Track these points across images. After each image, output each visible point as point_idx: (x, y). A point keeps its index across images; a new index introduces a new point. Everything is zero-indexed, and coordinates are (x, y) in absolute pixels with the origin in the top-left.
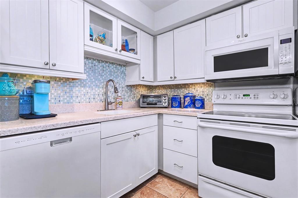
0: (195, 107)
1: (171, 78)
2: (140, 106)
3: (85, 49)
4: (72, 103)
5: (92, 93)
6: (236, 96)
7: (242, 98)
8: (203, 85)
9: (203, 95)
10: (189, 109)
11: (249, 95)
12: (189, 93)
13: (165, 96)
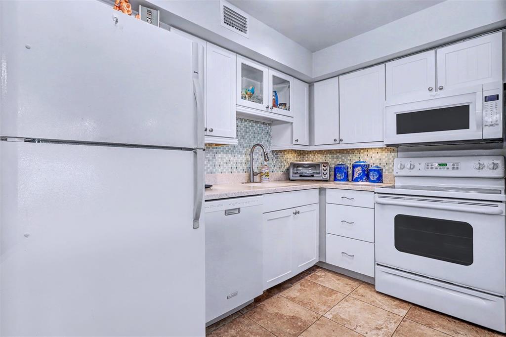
0: (368, 179)
1: (335, 140)
2: (289, 178)
3: (237, 110)
4: (215, 173)
5: (235, 161)
6: (428, 166)
7: (436, 168)
8: (380, 150)
9: (380, 164)
10: (360, 183)
11: (446, 164)
12: (360, 161)
13: (325, 165)
